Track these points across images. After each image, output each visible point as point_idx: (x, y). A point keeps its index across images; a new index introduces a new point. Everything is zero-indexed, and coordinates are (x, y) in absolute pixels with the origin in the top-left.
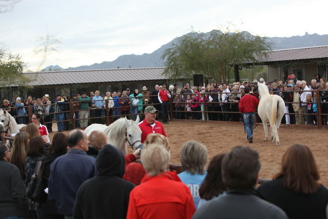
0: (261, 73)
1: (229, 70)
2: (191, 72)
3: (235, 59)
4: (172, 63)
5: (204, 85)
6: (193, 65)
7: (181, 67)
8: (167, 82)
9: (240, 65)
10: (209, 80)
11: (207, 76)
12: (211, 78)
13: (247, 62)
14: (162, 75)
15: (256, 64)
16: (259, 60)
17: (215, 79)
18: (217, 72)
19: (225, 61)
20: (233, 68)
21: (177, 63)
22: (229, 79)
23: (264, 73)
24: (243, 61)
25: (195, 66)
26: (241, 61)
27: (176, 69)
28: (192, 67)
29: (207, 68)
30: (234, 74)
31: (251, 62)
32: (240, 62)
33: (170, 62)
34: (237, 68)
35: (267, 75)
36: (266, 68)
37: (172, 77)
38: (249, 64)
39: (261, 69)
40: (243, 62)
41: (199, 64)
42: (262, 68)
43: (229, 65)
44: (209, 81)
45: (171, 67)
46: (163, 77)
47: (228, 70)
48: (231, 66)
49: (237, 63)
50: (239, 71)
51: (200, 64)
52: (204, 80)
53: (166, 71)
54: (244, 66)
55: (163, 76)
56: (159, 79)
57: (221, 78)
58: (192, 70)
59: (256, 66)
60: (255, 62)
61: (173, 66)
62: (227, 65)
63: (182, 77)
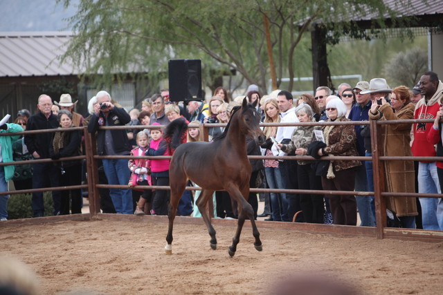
0: (406, 54)
1: (294, 46)
2: (162, 51)
3: (315, 7)
4: (98, 19)
5: (208, 95)
6: (169, 27)
7: (128, 34)
8: (81, 85)
9: (333, 26)
10: (226, 79)
11: (218, 66)
12: (234, 72)
13: (356, 17)
14: (63, 59)
15: (388, 23)
16: (400, 8)
17: (245, 76)
18: (253, 51)
19: (280, 12)
20: (307, 39)
21: (115, 18)
22: (292, 76)
23: (417, 55)
24: (344, 13)
25: (178, 30)
26: (335, 13)
27: (111, 43)
28: (167, 35)
29: (217, 38)
30: (309, 57)
31: (368, 18)
32: (332, 18)
33: (90, 17)
34: (321, 38)
35: (425, 62)
36: (423, 37)
37: (97, 67)
38: (364, 24)
39: (407, 40)
40: (340, 18)
41: (191, 24)
42: (411, 34)
43: (293, 27)
44: (225, 83)
45: (94, 35)
46: (66, 69)
47: (289, 47)
48: (301, 29)
49: (320, 21)
50: (328, 47)
51: (194, 22)
52: (207, 80)
53: (76, 48)
54: (346, 31)
55: (64, 65)
56: (50, 73)
57: (264, 74)
58: (166, 43)
59: (387, 31)
60: (386, 15)
61: (100, 30)
62: (286, 29)
63: (132, 68)
